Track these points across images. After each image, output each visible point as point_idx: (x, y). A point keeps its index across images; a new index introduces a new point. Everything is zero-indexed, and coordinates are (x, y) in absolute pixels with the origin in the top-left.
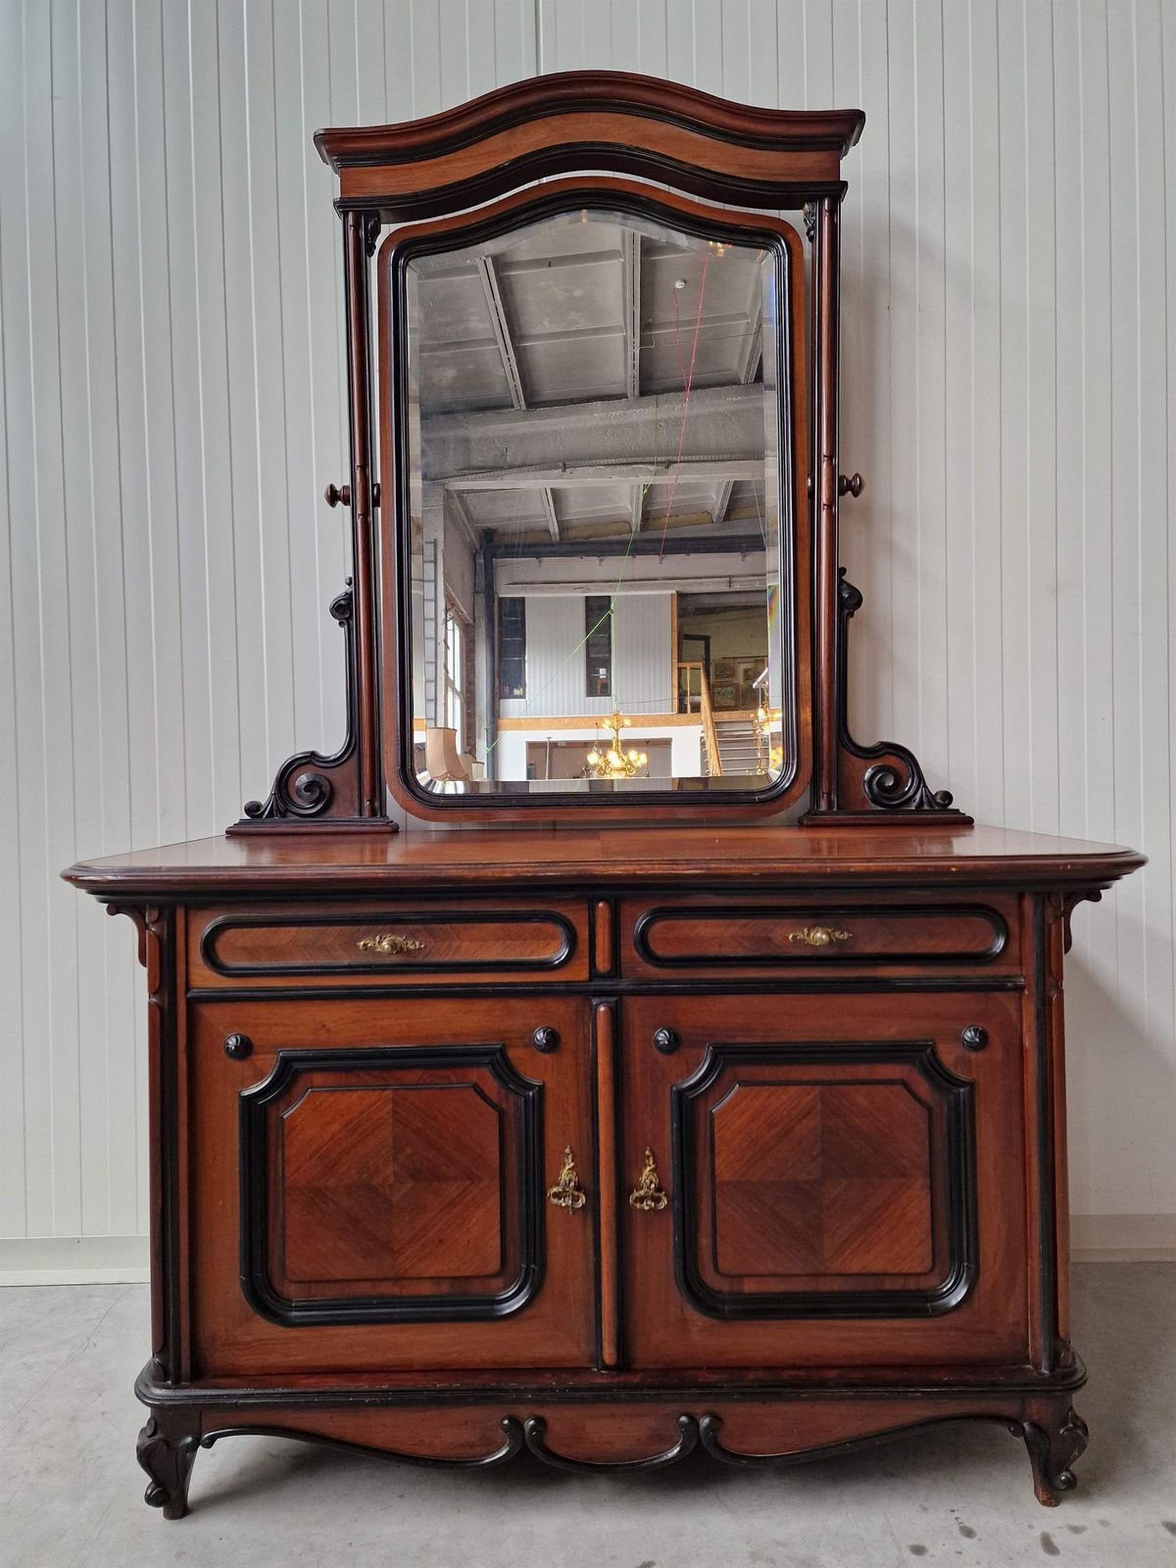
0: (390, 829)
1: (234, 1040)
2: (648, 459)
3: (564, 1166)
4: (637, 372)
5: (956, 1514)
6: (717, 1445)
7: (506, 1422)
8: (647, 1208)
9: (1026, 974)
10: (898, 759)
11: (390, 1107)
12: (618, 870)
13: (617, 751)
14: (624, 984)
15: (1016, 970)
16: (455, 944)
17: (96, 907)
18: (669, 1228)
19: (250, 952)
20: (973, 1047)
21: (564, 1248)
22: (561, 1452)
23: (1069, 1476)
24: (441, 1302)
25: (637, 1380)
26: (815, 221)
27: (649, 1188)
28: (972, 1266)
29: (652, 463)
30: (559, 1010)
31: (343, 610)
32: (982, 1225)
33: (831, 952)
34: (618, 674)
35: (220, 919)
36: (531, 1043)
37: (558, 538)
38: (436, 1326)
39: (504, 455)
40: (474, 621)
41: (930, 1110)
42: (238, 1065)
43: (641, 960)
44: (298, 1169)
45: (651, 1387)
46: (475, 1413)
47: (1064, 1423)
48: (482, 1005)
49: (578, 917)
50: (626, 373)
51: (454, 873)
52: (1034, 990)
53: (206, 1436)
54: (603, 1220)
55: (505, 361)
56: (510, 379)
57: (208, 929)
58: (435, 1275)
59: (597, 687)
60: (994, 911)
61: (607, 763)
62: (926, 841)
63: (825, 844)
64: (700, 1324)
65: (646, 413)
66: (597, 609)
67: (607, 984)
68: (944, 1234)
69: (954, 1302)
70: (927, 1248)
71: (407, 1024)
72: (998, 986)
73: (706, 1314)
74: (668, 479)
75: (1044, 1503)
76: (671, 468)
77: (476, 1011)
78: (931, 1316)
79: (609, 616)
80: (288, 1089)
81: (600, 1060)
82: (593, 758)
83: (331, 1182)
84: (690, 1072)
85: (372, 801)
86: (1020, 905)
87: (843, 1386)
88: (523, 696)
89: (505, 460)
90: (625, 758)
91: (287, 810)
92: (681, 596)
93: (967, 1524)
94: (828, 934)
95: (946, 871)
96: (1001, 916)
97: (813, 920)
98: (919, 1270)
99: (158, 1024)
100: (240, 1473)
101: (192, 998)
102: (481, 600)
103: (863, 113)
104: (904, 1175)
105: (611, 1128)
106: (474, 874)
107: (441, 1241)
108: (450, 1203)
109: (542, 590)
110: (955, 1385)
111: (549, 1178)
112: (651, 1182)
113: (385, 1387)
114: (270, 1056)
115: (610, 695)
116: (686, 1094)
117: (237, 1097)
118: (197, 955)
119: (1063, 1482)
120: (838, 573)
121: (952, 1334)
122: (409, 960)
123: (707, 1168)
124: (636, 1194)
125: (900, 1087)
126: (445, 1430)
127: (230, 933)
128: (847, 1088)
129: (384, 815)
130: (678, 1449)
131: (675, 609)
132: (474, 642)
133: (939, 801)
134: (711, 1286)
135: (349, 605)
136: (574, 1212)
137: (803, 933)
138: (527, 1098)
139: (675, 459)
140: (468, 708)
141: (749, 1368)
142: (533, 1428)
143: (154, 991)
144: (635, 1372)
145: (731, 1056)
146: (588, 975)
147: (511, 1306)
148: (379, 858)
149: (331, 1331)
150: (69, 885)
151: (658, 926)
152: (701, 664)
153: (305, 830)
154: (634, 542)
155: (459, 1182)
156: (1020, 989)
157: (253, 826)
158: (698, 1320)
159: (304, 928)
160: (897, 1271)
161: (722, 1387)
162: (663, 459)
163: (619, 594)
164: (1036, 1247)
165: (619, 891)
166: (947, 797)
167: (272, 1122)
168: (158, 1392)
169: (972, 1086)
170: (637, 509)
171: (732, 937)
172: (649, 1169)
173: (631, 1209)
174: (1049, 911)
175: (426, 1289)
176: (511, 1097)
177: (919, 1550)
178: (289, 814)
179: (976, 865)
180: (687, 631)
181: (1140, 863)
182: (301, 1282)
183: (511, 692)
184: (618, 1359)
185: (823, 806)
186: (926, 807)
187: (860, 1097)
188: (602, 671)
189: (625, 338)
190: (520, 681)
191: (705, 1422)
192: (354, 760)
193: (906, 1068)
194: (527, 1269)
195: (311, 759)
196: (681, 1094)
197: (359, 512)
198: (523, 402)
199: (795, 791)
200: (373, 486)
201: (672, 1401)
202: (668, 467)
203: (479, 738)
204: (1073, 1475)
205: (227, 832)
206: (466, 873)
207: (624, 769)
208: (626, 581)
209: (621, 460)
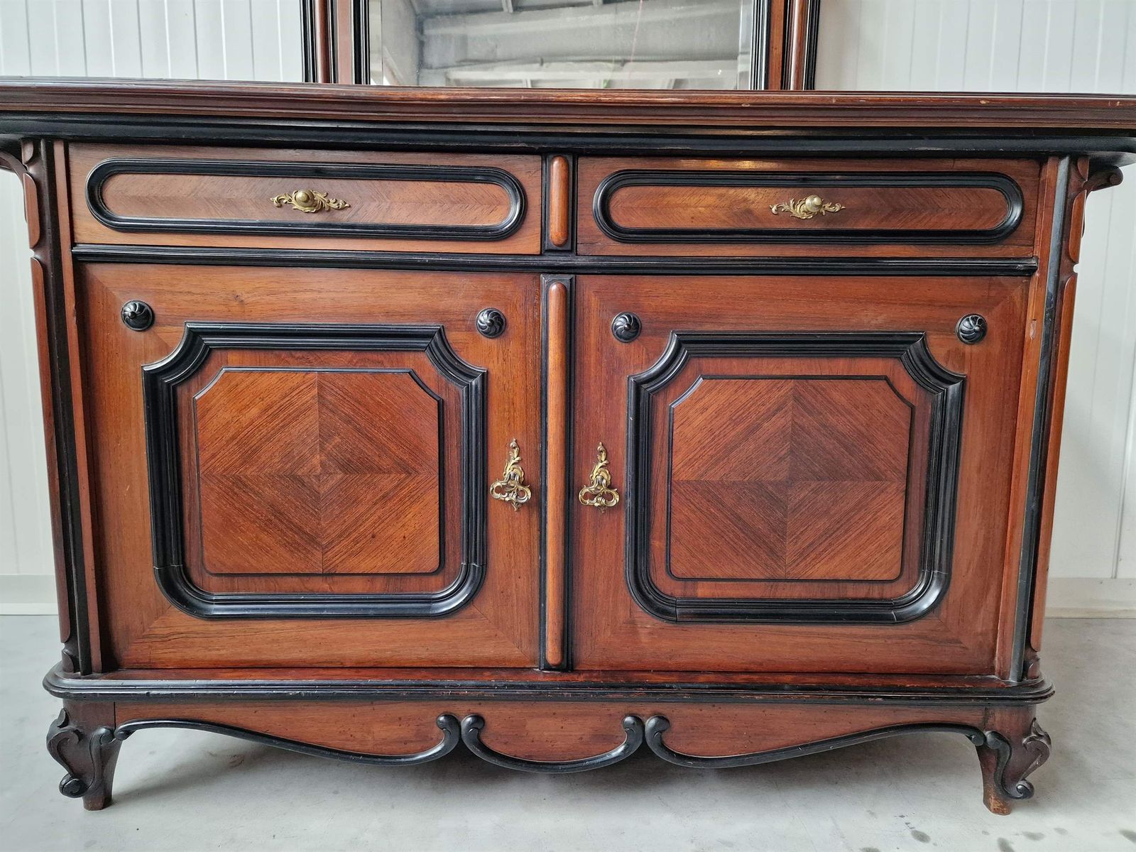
1: (132, 307)
3: (509, 461)
5: (906, 819)
6: (662, 746)
7: (442, 719)
8: (597, 505)
9: (1040, 256)
11: (315, 391)
14: (579, 261)
16: (385, 205)
18: (622, 527)
19: (142, 201)
20: (970, 338)
21: (507, 546)
22: (499, 749)
23: (1026, 785)
24: (376, 598)
25: (581, 678)
27: (600, 484)
28: (943, 572)
30: (506, 290)
32: (958, 532)
33: (818, 226)
35: (103, 160)
36: (474, 325)
38: (369, 623)
39: (494, 51)
41: (912, 408)
42: (138, 335)
43: (600, 232)
44: (213, 456)
45: (596, 686)
46: (410, 709)
47: (1026, 734)
48: (418, 280)
49: (530, 178)
53: (121, 727)
54: (549, 516)
57: (91, 170)
58: (367, 571)
64: (649, 625)
67: (561, 260)
69: (922, 608)
70: (896, 553)
71: (331, 299)
72: (1006, 269)
73: (655, 617)
75: (996, 811)
77: (411, 288)
78: (895, 624)
80: (200, 365)
81: (550, 347)
83: (251, 471)
84: (651, 361)
87: (799, 690)
89: (495, 54)
93: (917, 829)
96: (1018, 187)
98: (885, 577)
99: (42, 284)
101: (79, 255)
104: (878, 479)
105: (561, 419)
107: (374, 536)
108: (383, 497)
110: (919, 692)
111: (491, 475)
112: (603, 478)
113: (312, 681)
114: (175, 328)
116: (645, 386)
117: (139, 372)
118: (81, 203)
119: (1019, 791)
121: (914, 642)
122: (332, 220)
123: (664, 466)
124: (586, 490)
125: (883, 383)
126: (376, 727)
127: (119, 179)
128: (823, 383)
130: (622, 748)
134: (662, 588)
136: (518, 508)
137: (789, 205)
138: (469, 387)
139: (629, 58)
141: (700, 672)
142: (470, 725)
143: (34, 244)
144: (580, 672)
145: (699, 347)
146: (539, 249)
147: (450, 604)
151: (622, 194)
155: (393, 476)
156: (1030, 274)
158: (647, 622)
159: (205, 178)
160: (861, 577)
161: (670, 688)
162: (620, 58)
167: (182, 402)
168: (69, 682)
169: (963, 382)
171: (707, 208)
172: (600, 465)
173: (580, 505)
176: (453, 385)
182: (221, 575)
184: (562, 659)
187: (838, 394)
191: (651, 723)
193: (891, 362)
194: (467, 567)
196: (639, 385)
198: (511, 6)
201: (618, 701)
202: (623, 65)
204: (1030, 784)
209: (586, 58)
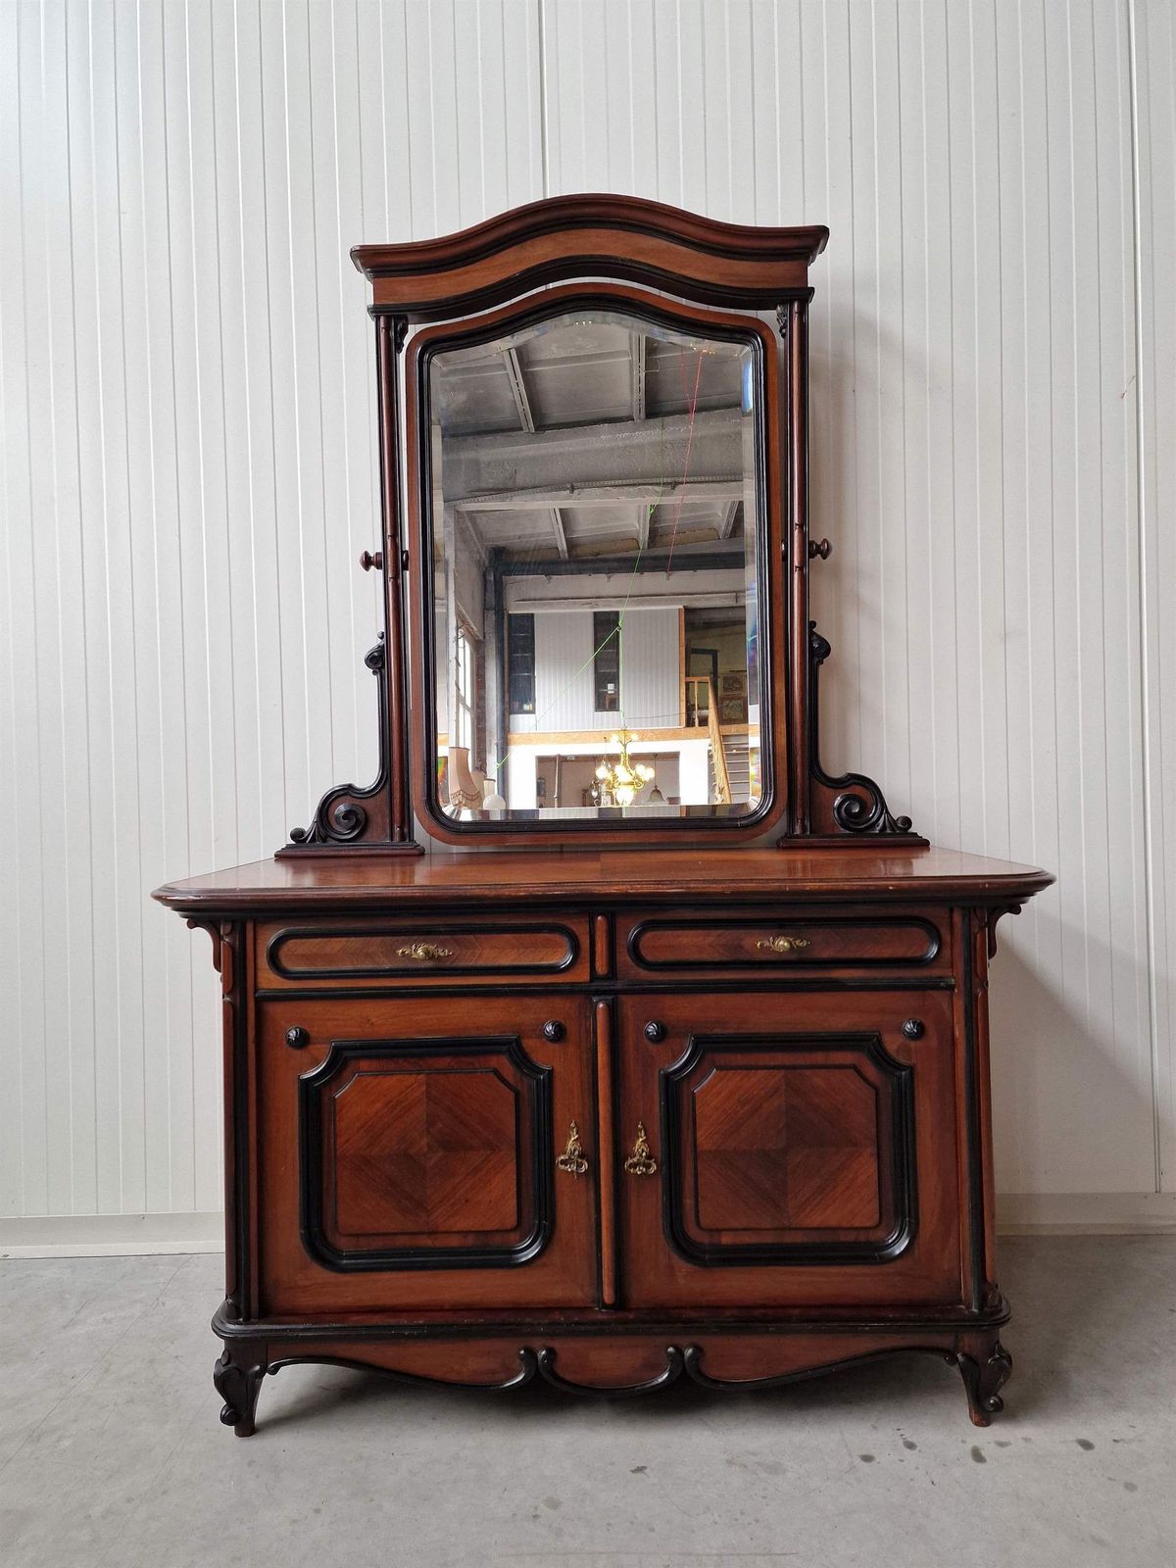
0: (417, 852)
1: (294, 1032)
2: (654, 481)
3: (570, 1138)
4: (642, 395)
5: (901, 1432)
6: (699, 1372)
7: (522, 1352)
8: (639, 1173)
9: (956, 976)
10: (864, 790)
11: (424, 1088)
12: (613, 890)
13: (625, 764)
14: (619, 985)
15: (948, 972)
16: (478, 952)
17: (179, 921)
18: (658, 1190)
19: (308, 958)
20: (912, 1037)
21: (571, 1205)
22: (568, 1377)
23: (997, 1400)
24: (469, 1251)
25: (631, 1316)
26: (786, 321)
27: (641, 1155)
28: (912, 1221)
29: (658, 484)
30: (563, 1006)
31: (376, 661)
32: (921, 1186)
33: (793, 957)
34: (627, 690)
35: (281, 931)
36: (542, 1034)
37: (567, 555)
38: (461, 1272)
39: (513, 476)
40: (484, 637)
41: (876, 1089)
42: (297, 1053)
43: (633, 964)
44: (347, 1141)
45: (644, 1322)
46: (495, 1345)
47: (992, 1355)
48: (501, 1003)
49: (581, 930)
50: (632, 396)
51: (477, 892)
52: (962, 988)
53: (272, 1364)
54: (603, 1183)
55: (514, 385)
56: (519, 403)
57: (272, 940)
58: (461, 1229)
59: (606, 702)
60: (931, 923)
61: (615, 777)
62: (888, 862)
63: (799, 865)
64: (684, 1270)
65: (650, 435)
66: (606, 624)
67: (605, 985)
68: (889, 1196)
69: (898, 1252)
70: (875, 1204)
71: (437, 1019)
72: (933, 985)
73: (689, 1262)
74: (674, 499)
75: (977, 1424)
76: (676, 489)
77: (496, 1008)
78: (879, 1263)
79: (618, 633)
80: (340, 1072)
81: (599, 1048)
82: (602, 772)
83: (376, 1152)
84: (675, 1058)
85: (401, 827)
86: (951, 917)
87: (803, 1321)
88: (533, 712)
89: (514, 482)
90: (633, 772)
91: (327, 836)
92: (688, 610)
93: (910, 1440)
94: (789, 941)
95: (885, 890)
96: (935, 927)
97: (776, 930)
98: (869, 1224)
99: (231, 1020)
100: (297, 1402)
101: (261, 997)
102: (492, 617)
103: (828, 229)
104: (855, 1145)
105: (609, 1106)
106: (493, 893)
107: (467, 1201)
108: (474, 1169)
109: (552, 606)
110: (898, 1321)
111: (557, 1150)
112: (643, 1151)
113: (421, 1322)
114: (324, 1046)
115: (618, 710)
116: (672, 1076)
117: (296, 1081)
118: (263, 961)
119: (992, 1405)
120: (809, 626)
121: (895, 1279)
122: (442, 965)
123: (691, 1139)
124: (630, 1161)
125: (852, 1071)
126: (470, 1360)
127: (291, 943)
128: (808, 1072)
129: (412, 840)
130: (666, 1375)
131: (683, 624)
132: (484, 657)
133: (900, 825)
134: (693, 1238)
135: (381, 656)
136: (578, 1177)
137: (769, 941)
138: (538, 1080)
139: (680, 480)
140: (478, 724)
141: (724, 1308)
142: (544, 1357)
143: (228, 991)
144: (630, 1310)
145: (711, 1046)
146: (589, 977)
147: (527, 1255)
148: (407, 880)
149: (375, 1276)
150: (158, 903)
151: (649, 935)
152: (708, 678)
153: (343, 853)
154: (642, 558)
155: (482, 1152)
156: (951, 988)
157: (299, 851)
158: (683, 1267)
159: (352, 939)
160: (849, 1226)
161: (702, 1322)
162: (669, 480)
163: (628, 609)
164: (966, 1205)
165: (614, 907)
166: (907, 822)
167: (326, 1099)
168: (232, 1327)
169: (912, 1070)
170: (644, 529)
171: (710, 946)
172: (641, 1140)
173: (626, 1173)
174: (975, 923)
175: (454, 1242)
176: (526, 1080)
177: (867, 1459)
178: (329, 839)
179: (910, 885)
180: (696, 644)
181: (1049, 882)
182: (351, 1235)
183: (521, 707)
184: (616, 1298)
185: (798, 831)
186: (888, 831)
187: (818, 1079)
188: (611, 686)
189: (631, 362)
190: (529, 696)
191: (689, 1352)
192: (386, 791)
193: (857, 1055)
194: (539, 1225)
195: (348, 790)
196: (667, 1077)
197: (390, 575)
198: (531, 425)
199: (772, 818)
200: (403, 552)
201: (662, 1334)
202: (673, 488)
203: (490, 752)
204: (1000, 1399)
205: (276, 856)
206: (487, 892)
207: (632, 784)
208: (634, 596)
209: (628, 482)
